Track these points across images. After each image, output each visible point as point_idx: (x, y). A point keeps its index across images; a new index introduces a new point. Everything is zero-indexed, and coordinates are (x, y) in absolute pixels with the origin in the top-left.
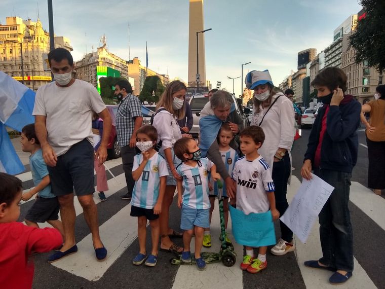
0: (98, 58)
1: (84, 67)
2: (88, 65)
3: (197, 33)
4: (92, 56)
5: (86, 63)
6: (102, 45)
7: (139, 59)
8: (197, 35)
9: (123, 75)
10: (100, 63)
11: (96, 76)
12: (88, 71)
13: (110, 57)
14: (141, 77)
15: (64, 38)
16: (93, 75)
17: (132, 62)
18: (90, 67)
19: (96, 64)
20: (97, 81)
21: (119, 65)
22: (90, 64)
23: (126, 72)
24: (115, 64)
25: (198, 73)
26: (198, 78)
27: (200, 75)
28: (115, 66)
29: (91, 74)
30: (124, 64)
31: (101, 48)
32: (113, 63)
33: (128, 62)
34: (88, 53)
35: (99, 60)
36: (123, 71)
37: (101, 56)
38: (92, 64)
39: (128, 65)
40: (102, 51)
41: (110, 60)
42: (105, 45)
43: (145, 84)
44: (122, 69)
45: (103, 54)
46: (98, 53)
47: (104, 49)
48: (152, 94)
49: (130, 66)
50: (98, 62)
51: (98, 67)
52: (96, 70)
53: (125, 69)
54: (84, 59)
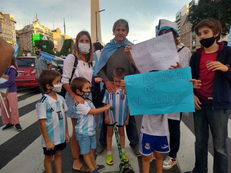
0: (33, 28)
1: (24, 33)
2: (27, 33)
3: (96, 12)
4: (29, 27)
5: (25, 31)
6: (36, 20)
7: (60, 29)
8: (96, 14)
9: (50, 39)
10: (35, 31)
11: (32, 39)
12: (27, 36)
13: (41, 28)
14: (61, 40)
15: (10, 15)
16: (31, 39)
17: (55, 31)
18: (28, 34)
19: (32, 32)
20: (33, 42)
21: (47, 33)
22: (28, 32)
23: (52, 37)
24: (45, 32)
25: (97, 37)
26: (97, 40)
27: (98, 38)
28: (45, 33)
29: (29, 38)
30: (50, 32)
31: (35, 22)
32: (44, 31)
33: (53, 31)
34: (26, 25)
35: (34, 30)
36: (50, 37)
37: (35, 27)
38: (30, 32)
39: (53, 33)
40: (36, 23)
41: (41, 30)
42: (38, 20)
43: (64, 44)
44: (49, 35)
45: (37, 26)
46: (33, 24)
47: (37, 23)
48: (68, 51)
49: (54, 33)
50: (33, 31)
51: (34, 34)
52: (32, 36)
53: (51, 35)
54: (24, 28)
